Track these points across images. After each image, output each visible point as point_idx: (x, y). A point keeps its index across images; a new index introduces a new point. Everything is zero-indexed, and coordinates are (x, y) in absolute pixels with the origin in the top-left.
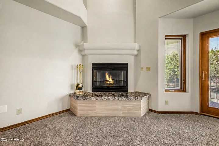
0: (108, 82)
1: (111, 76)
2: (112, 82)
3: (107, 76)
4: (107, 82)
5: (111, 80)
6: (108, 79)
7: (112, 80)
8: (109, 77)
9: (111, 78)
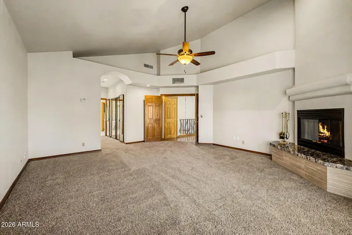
0: (322, 135)
1: (326, 127)
2: (327, 134)
3: (321, 127)
4: (320, 134)
5: (325, 131)
6: (322, 130)
7: (327, 133)
8: (323, 128)
9: (326, 130)
